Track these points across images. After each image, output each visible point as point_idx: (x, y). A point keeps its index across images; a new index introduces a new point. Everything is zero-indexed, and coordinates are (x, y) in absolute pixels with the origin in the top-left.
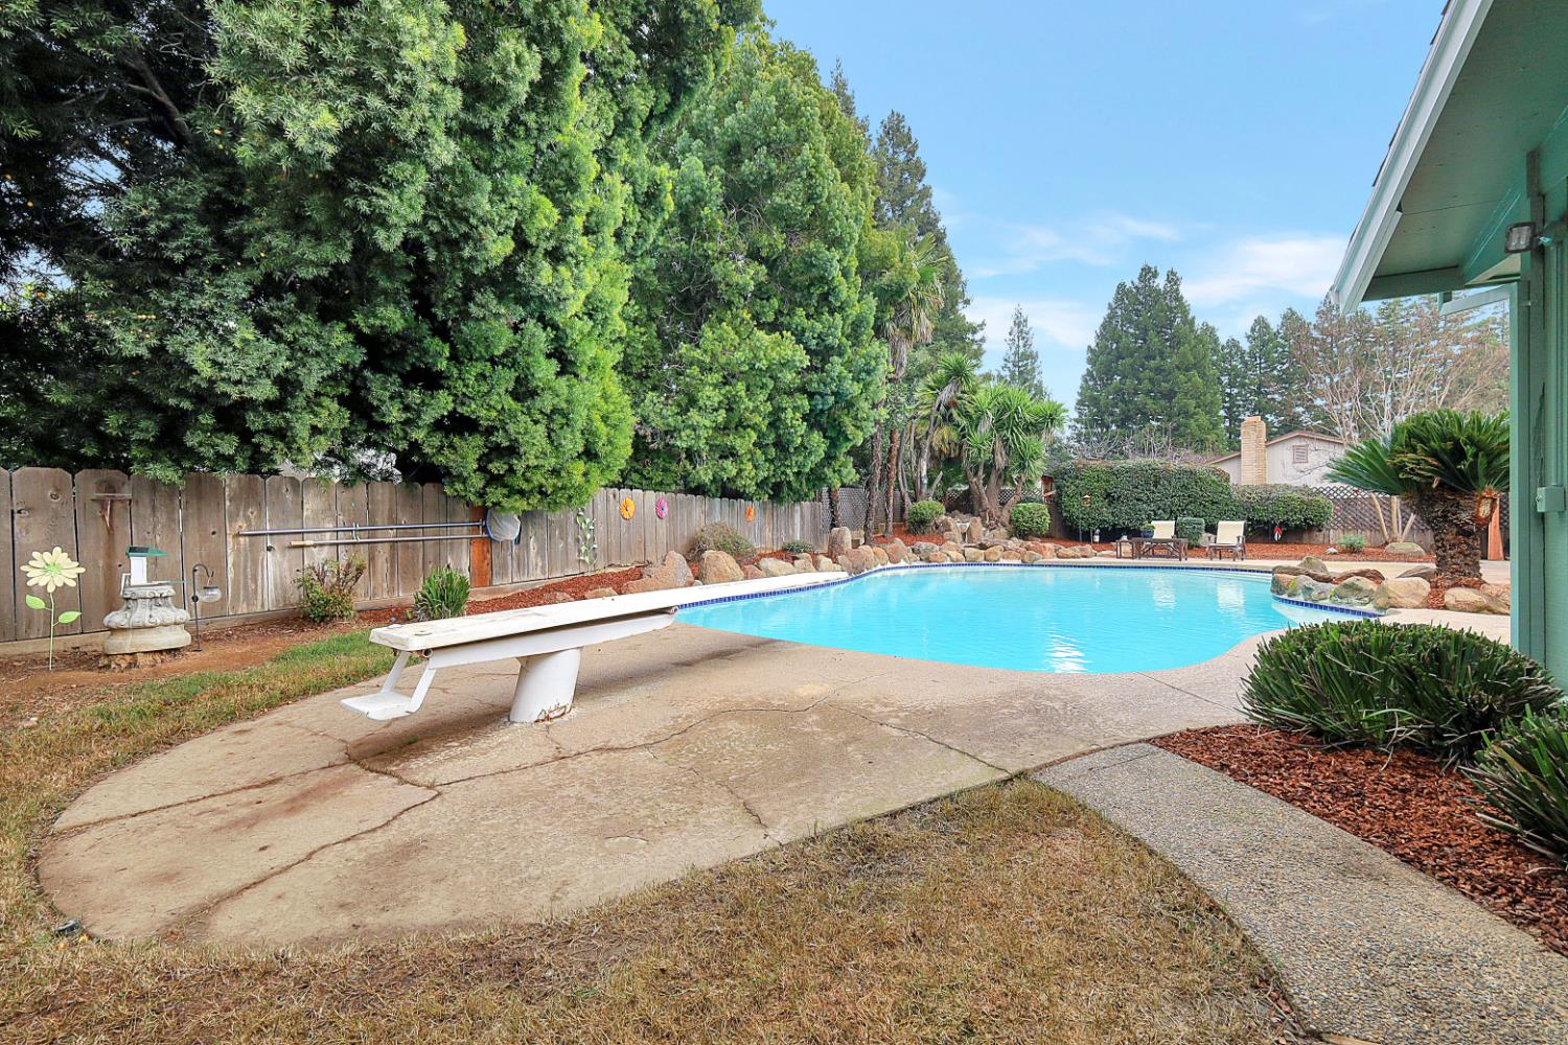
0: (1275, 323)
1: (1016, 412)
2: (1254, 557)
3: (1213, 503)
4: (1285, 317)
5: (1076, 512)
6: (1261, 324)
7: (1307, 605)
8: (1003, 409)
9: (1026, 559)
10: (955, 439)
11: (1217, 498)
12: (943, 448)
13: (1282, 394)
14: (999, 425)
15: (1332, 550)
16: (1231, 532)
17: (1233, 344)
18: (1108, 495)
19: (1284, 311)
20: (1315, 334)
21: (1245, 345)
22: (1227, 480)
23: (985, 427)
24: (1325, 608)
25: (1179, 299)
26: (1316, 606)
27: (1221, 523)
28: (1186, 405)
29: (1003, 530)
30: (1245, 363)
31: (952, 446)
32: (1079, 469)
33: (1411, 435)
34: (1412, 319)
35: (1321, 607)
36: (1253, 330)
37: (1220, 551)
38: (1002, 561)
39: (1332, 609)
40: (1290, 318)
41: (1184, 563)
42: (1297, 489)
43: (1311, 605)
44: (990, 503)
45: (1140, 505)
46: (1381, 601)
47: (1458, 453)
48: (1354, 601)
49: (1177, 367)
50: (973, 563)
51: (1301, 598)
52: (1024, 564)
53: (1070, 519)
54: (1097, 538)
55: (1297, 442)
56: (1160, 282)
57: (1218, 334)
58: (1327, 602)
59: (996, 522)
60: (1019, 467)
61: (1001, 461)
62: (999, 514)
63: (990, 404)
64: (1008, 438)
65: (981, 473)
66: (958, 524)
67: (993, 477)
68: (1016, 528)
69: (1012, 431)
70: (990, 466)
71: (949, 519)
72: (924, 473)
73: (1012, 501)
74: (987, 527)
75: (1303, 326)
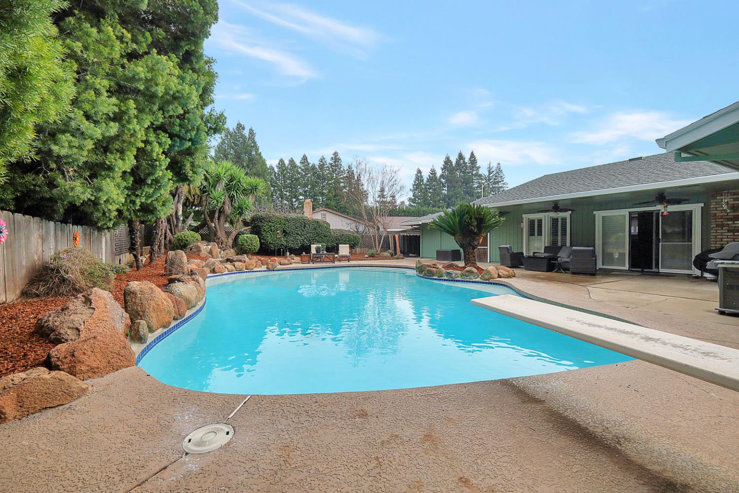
0: (287, 162)
1: (239, 181)
2: (354, 261)
3: (325, 236)
6: (281, 162)
7: (449, 280)
8: (232, 178)
9: (270, 266)
11: (330, 234)
12: (190, 198)
14: (228, 188)
16: (344, 250)
17: (272, 168)
20: (300, 170)
23: (220, 188)
24: (459, 281)
25: (254, 142)
26: (454, 281)
27: (340, 245)
29: (232, 251)
30: (276, 177)
32: (270, 217)
35: (457, 281)
36: (279, 164)
38: (255, 269)
39: (462, 281)
42: (349, 232)
43: (452, 281)
44: (221, 234)
48: (472, 277)
50: (240, 271)
51: (446, 278)
52: (269, 270)
54: (288, 253)
55: (323, 212)
56: (246, 133)
59: (226, 245)
60: (239, 213)
61: (228, 209)
62: (226, 240)
63: (225, 174)
64: (234, 196)
65: (217, 216)
66: (204, 247)
67: (222, 218)
68: (241, 249)
69: (237, 192)
70: (221, 211)
71: (199, 244)
72: (180, 213)
73: (234, 233)
74: (219, 250)
75: (296, 166)
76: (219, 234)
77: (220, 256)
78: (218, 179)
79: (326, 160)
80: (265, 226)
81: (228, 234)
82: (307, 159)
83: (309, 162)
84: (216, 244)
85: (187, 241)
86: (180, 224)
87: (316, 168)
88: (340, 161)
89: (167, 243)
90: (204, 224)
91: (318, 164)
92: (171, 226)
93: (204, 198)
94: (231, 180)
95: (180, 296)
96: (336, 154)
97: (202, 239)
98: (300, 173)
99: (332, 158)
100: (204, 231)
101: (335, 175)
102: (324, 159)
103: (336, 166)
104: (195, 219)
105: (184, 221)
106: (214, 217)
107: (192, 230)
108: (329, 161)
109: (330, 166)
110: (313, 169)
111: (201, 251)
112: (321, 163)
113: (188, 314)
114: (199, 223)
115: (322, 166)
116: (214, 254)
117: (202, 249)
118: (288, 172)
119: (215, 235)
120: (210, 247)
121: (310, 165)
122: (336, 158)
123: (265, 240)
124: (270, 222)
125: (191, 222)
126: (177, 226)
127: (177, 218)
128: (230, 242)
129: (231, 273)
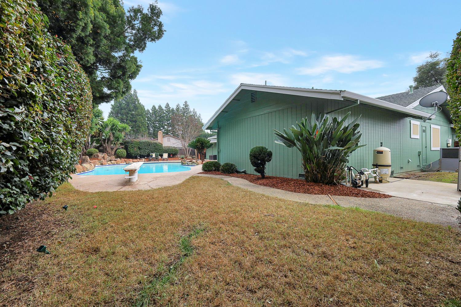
0: (157, 108)
1: (117, 126)
2: (170, 160)
3: (160, 150)
4: (159, 106)
5: (132, 151)
6: (154, 107)
8: (113, 125)
9: (127, 163)
10: (98, 132)
11: (160, 149)
12: (94, 134)
13: (159, 124)
14: (112, 129)
15: (180, 158)
16: (165, 156)
17: (148, 111)
18: (139, 148)
19: (159, 105)
20: (165, 112)
21: (151, 111)
22: (162, 145)
23: (108, 130)
25: (137, 97)
27: (164, 154)
28: (139, 125)
29: (113, 156)
30: (151, 116)
31: (97, 134)
32: (132, 142)
33: (198, 141)
34: (181, 112)
36: (152, 108)
37: (164, 160)
38: (120, 164)
40: (160, 107)
41: (159, 162)
42: (173, 147)
43: (188, 165)
44: (109, 149)
45: (146, 150)
46: (197, 164)
47: (203, 143)
48: (194, 164)
49: (137, 114)
50: (114, 164)
53: (130, 153)
54: (139, 158)
55: (168, 137)
57: (145, 107)
58: (190, 165)
59: (111, 154)
60: (117, 140)
61: (112, 138)
62: (111, 152)
63: (110, 123)
64: (114, 133)
65: (106, 141)
66: (101, 155)
67: (109, 143)
68: (118, 156)
69: (116, 131)
70: (109, 139)
71: (98, 154)
72: (90, 141)
73: (115, 149)
74: (108, 156)
75: (162, 109)
76: (108, 149)
77: (108, 159)
78: (107, 125)
79: (180, 105)
80: (130, 146)
81: (112, 149)
82: (169, 105)
83: (170, 107)
84: (106, 154)
85: (92, 152)
86: (90, 146)
87: (174, 110)
88: (188, 106)
89: (84, 153)
90: (101, 145)
91: (176, 108)
92: (85, 146)
93: (101, 134)
94: (113, 126)
95: (85, 167)
96: (186, 102)
97: (99, 152)
98: (165, 113)
99: (184, 105)
100: (101, 148)
101: (185, 114)
102: (179, 105)
103: (187, 109)
104: (97, 143)
105: (91, 144)
106: (105, 142)
107: (95, 148)
108: (182, 106)
109: (182, 109)
110: (173, 111)
111: (99, 157)
112: (177, 107)
113: (86, 171)
114: (99, 145)
115: (178, 109)
116: (105, 158)
117: (99, 156)
118: (158, 113)
119: (106, 150)
120: (103, 155)
121: (171, 109)
122: (186, 105)
123: (130, 152)
124: (132, 143)
125: (94, 144)
126: (88, 146)
127: (88, 143)
128: (113, 153)
129: (109, 165)
